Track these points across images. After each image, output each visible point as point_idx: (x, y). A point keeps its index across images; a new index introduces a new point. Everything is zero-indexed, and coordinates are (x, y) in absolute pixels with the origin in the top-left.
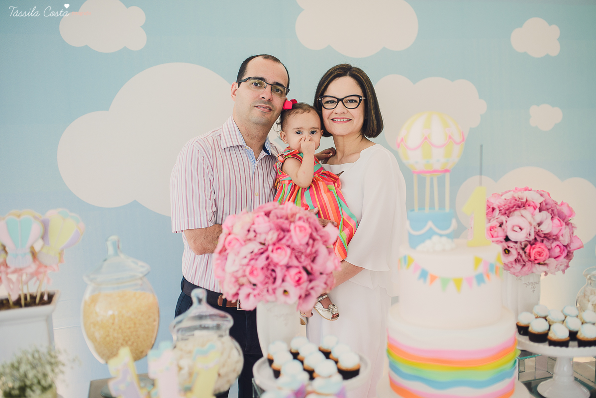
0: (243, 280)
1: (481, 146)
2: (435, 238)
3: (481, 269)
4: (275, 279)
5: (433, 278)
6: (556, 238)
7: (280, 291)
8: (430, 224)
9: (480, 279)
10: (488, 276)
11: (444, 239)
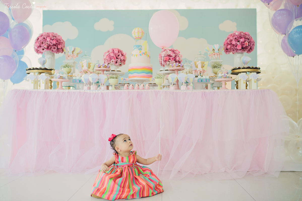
0: (105, 59)
1: (146, 33)
2: (136, 49)
3: (141, 53)
4: (110, 59)
5: (133, 55)
6: (171, 56)
7: (111, 61)
8: (135, 47)
9: (141, 55)
10: (142, 54)
11: (137, 49)
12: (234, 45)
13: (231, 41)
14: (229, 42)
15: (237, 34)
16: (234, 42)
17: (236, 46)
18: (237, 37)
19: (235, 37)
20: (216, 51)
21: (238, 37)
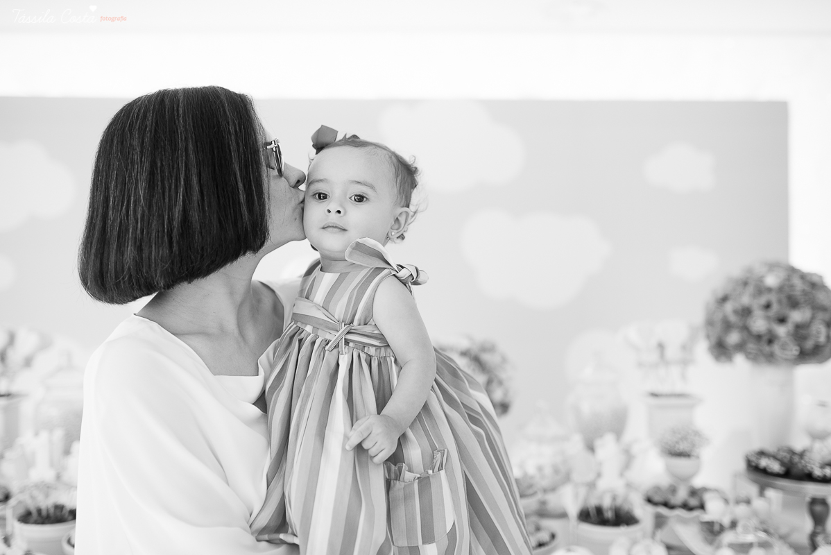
12: (759, 337)
13: (746, 312)
14: (733, 318)
15: (772, 281)
16: (759, 324)
17: (770, 342)
18: (773, 298)
19: (763, 300)
20: (672, 352)
21: (780, 302)
